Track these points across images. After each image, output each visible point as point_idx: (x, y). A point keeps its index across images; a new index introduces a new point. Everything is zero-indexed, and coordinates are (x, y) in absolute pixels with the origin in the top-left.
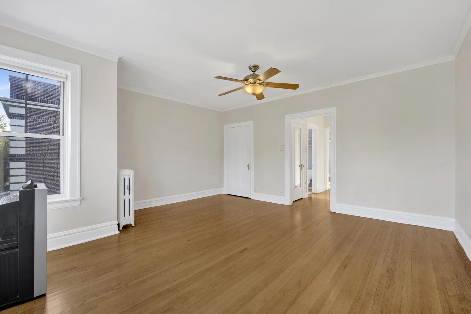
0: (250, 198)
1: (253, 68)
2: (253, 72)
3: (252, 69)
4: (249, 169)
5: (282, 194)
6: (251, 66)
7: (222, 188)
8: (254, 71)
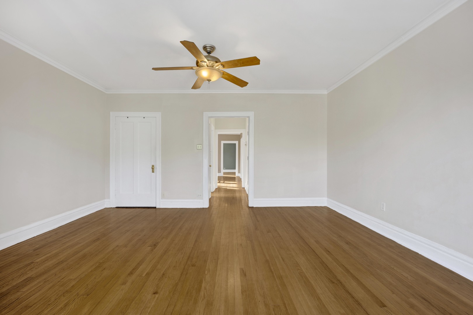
0: (155, 208)
1: (209, 48)
2: (208, 53)
3: (208, 50)
4: (153, 172)
5: (200, 197)
6: (207, 45)
7: (106, 200)
8: (210, 53)
